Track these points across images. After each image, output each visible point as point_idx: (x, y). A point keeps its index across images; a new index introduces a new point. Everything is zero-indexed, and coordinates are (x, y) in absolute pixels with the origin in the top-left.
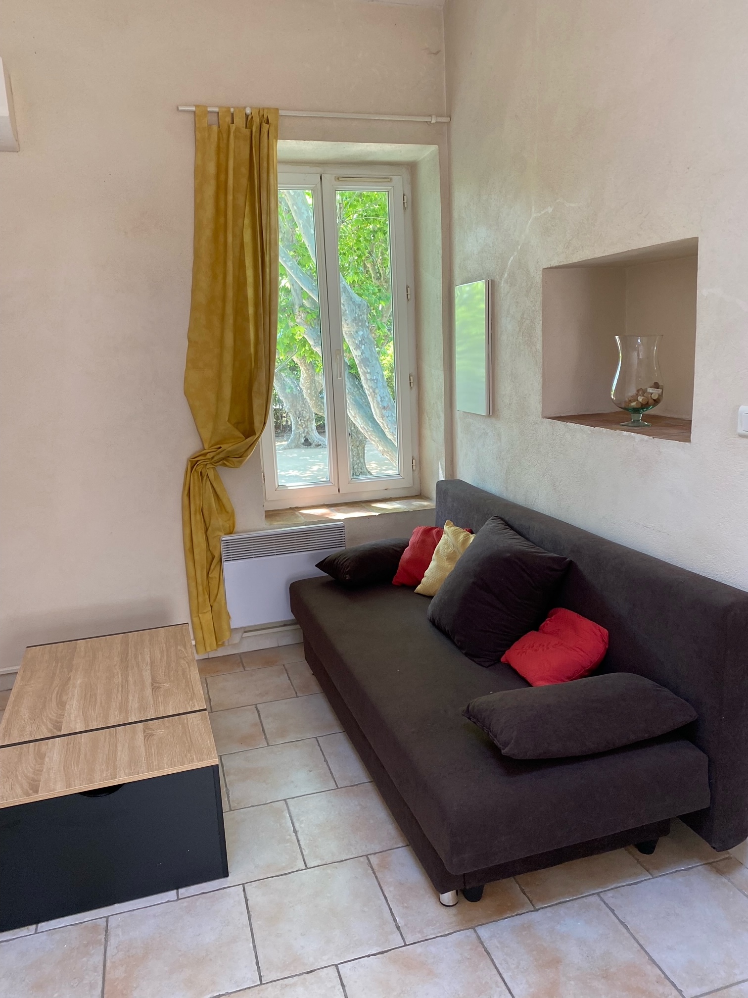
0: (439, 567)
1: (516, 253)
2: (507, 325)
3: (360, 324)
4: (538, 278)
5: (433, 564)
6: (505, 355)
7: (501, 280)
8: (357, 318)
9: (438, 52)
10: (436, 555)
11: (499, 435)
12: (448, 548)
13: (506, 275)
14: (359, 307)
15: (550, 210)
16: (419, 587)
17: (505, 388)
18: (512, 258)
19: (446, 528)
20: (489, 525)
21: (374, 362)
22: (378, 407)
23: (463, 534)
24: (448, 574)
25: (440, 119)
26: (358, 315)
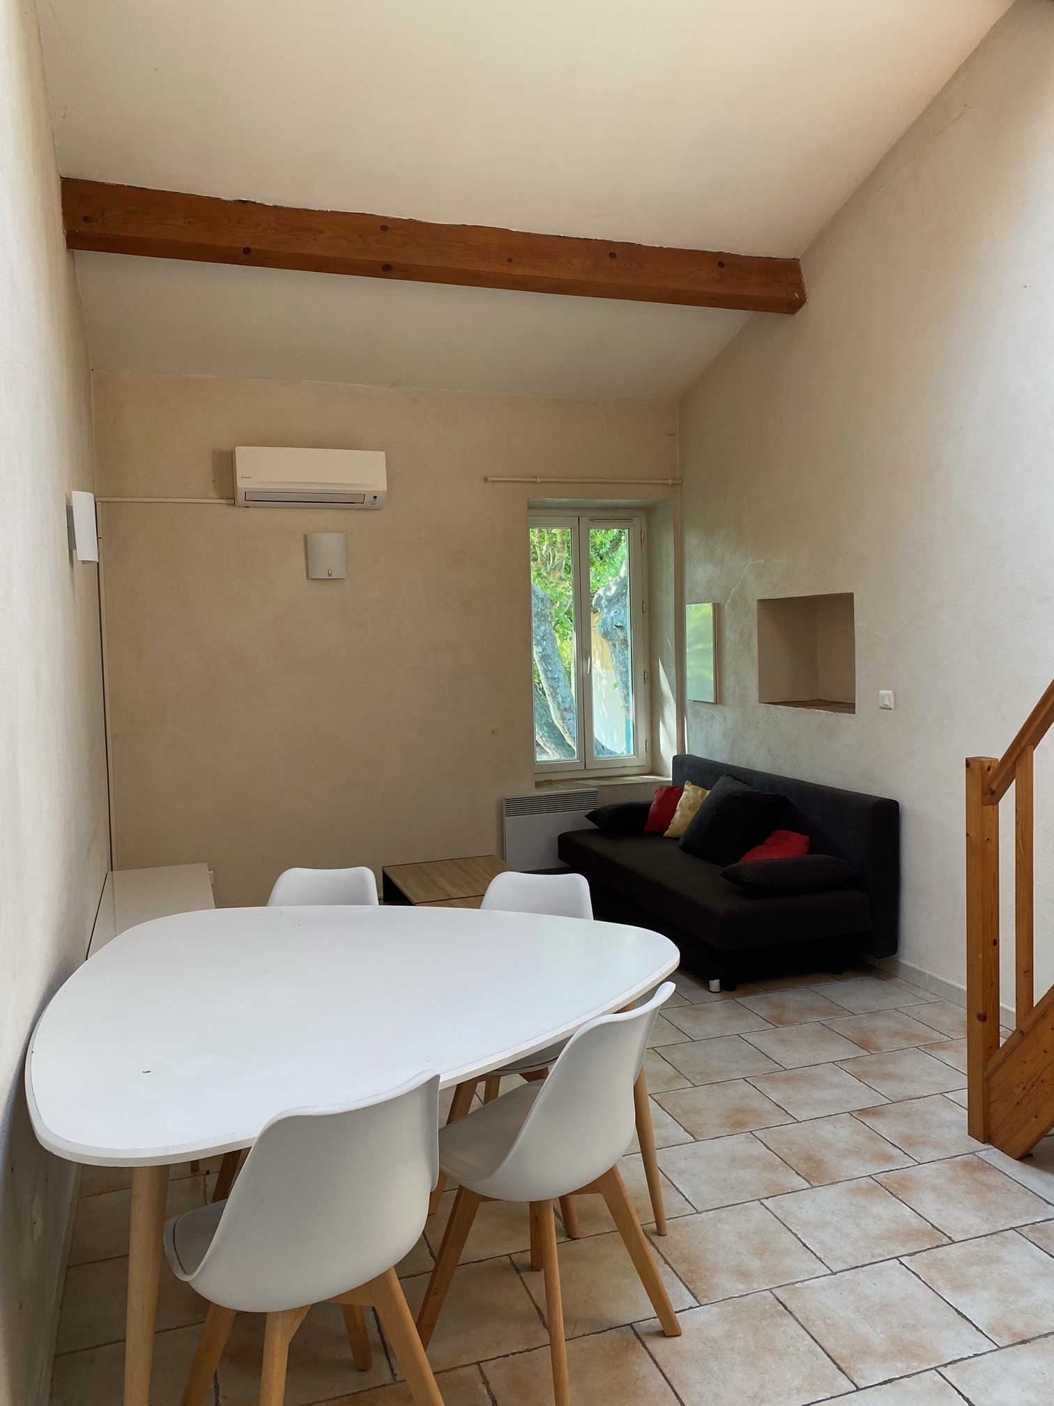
0: (682, 816)
1: (737, 587)
2: (730, 636)
3: (543, 619)
4: (755, 605)
5: (677, 814)
6: (729, 658)
7: (725, 603)
8: (540, 613)
9: (674, 434)
10: (680, 806)
11: (725, 718)
12: (690, 801)
13: (729, 601)
14: (542, 601)
15: (762, 561)
16: (667, 832)
17: (730, 682)
18: (734, 590)
19: (686, 787)
20: (722, 779)
21: (556, 659)
22: (559, 708)
23: (700, 791)
24: (691, 819)
25: (675, 482)
26: (541, 609)
